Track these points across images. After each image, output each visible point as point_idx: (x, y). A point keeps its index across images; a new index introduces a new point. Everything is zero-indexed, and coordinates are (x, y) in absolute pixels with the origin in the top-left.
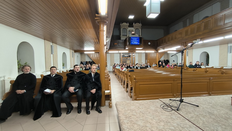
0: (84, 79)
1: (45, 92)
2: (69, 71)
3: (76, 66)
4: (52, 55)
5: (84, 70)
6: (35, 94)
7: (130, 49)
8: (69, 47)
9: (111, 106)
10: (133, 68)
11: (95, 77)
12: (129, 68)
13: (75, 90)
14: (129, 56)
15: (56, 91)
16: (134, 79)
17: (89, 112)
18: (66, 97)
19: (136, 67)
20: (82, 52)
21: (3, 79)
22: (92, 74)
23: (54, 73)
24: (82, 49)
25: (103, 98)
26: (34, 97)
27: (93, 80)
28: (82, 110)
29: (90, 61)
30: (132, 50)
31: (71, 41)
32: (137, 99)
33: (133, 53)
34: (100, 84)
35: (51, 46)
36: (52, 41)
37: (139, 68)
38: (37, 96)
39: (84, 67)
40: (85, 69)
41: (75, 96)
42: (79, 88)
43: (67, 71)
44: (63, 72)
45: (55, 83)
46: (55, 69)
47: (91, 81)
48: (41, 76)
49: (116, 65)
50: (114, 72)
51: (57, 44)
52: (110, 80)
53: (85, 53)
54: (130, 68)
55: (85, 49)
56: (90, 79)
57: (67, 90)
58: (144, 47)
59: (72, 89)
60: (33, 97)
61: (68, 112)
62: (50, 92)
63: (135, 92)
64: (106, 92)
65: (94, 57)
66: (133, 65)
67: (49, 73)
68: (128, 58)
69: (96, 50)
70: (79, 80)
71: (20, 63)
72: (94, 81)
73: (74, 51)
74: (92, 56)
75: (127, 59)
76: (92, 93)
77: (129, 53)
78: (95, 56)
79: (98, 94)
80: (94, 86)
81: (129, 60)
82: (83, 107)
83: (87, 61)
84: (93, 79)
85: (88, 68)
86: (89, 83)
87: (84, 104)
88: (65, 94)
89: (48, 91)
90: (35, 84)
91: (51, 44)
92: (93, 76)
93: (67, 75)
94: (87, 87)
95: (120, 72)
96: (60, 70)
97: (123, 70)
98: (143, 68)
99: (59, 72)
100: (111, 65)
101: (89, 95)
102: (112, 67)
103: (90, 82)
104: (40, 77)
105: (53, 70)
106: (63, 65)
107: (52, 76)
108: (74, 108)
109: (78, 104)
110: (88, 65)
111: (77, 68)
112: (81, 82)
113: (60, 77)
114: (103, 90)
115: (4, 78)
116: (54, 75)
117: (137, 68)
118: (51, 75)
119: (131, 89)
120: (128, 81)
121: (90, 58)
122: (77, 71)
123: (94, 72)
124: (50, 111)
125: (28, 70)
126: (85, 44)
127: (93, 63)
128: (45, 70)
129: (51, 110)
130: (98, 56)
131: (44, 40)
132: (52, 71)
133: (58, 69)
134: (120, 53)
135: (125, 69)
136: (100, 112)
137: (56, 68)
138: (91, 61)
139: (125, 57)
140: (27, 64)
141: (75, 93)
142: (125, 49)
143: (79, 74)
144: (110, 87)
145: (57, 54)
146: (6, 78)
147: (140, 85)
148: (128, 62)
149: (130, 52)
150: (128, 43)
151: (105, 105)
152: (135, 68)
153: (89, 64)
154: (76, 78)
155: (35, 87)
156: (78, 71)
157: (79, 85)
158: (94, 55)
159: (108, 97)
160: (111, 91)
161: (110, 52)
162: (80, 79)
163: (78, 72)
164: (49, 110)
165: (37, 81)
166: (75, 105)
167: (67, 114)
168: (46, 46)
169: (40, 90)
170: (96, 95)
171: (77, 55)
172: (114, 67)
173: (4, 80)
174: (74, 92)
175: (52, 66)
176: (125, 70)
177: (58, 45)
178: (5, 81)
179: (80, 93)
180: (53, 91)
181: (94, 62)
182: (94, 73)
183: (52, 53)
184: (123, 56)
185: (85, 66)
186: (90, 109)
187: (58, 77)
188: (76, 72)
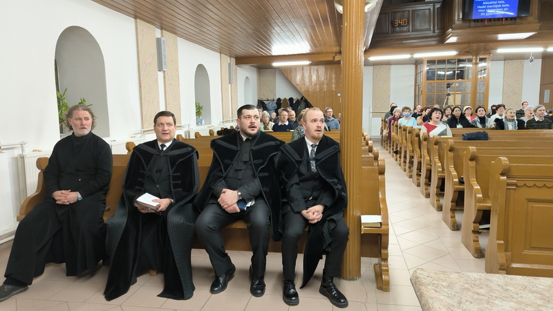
0: (276, 160)
1: (138, 202)
2: (218, 132)
3: (246, 112)
4: (160, 74)
5: (271, 130)
6: (109, 209)
7: (469, 43)
8: (217, 46)
9: (388, 283)
10: (479, 125)
11: (321, 155)
12: (459, 126)
13: (242, 201)
14: (461, 75)
15: (177, 201)
16: (502, 174)
17: (296, 295)
18: (211, 226)
19: (497, 120)
20: (261, 63)
21: (21, 153)
22: (309, 143)
23: (167, 137)
24: (264, 52)
25: (353, 246)
26: (105, 218)
27: (313, 167)
28: (270, 284)
29: (291, 99)
30: (479, 47)
31: (227, 19)
32: (515, 265)
33: (482, 60)
34: (340, 187)
35: (158, 41)
36: (161, 23)
37: (510, 126)
38: (115, 218)
39: (271, 120)
40: (276, 128)
41: (240, 225)
42: (257, 197)
43: (211, 132)
44: (197, 134)
45: (171, 172)
46: (170, 119)
47: (303, 169)
48: (128, 148)
49: (397, 114)
50: (387, 140)
51: (175, 33)
52: (382, 172)
53: (275, 64)
54: (467, 124)
55: (277, 48)
56: (299, 163)
57: (211, 201)
58: (541, 28)
59: (230, 198)
60: (102, 218)
61: (217, 286)
62: (155, 204)
63: (504, 234)
64: (366, 219)
65: (307, 80)
66: (481, 113)
67: (152, 137)
68: (456, 83)
69: (318, 53)
70: (257, 166)
71: (65, 101)
72: (316, 174)
73: (233, 60)
74: (298, 78)
75: (449, 85)
76: (306, 220)
77: (460, 61)
78: (310, 77)
79: (332, 226)
80: (315, 194)
81: (458, 89)
82: (272, 273)
83: (282, 98)
84: (313, 163)
85: (287, 123)
86: (296, 179)
87: (274, 262)
88: (208, 216)
89: (147, 200)
90: (108, 174)
91: (158, 33)
92: (310, 149)
93: (214, 144)
94: (285, 194)
95: (419, 141)
96: (186, 129)
97: (434, 133)
98: (532, 124)
99: (184, 136)
100: (375, 113)
101: (295, 228)
102: (381, 119)
103: (300, 174)
104: (125, 152)
105: (162, 124)
106: (198, 113)
107: (163, 146)
108: (236, 275)
109: (253, 259)
110: (285, 113)
111: (249, 117)
112: (266, 174)
113: (189, 153)
114: (353, 209)
115: (23, 151)
116: (168, 145)
117: (500, 124)
118: (160, 144)
119: (484, 217)
120: (461, 182)
121: (294, 87)
122: (250, 131)
123: (316, 134)
124: (154, 273)
125: (84, 122)
126: (277, 29)
127: (303, 104)
128: (138, 127)
129: (159, 272)
130: (322, 78)
131: (136, 17)
132: (160, 129)
133: (183, 124)
134: (417, 63)
135: (441, 127)
136: (339, 299)
137: (173, 115)
138: (296, 97)
139: (441, 78)
140: (87, 104)
141: (243, 216)
142: (441, 41)
143: (256, 144)
144: (384, 200)
145: (177, 70)
146: (28, 151)
147: (529, 200)
148: (454, 100)
149: (468, 53)
150: (458, 15)
151: (358, 274)
152: (491, 122)
153: (290, 109)
154: (246, 157)
155: (108, 184)
156: (255, 132)
157: (255, 185)
158: (307, 75)
159: (376, 242)
160: (386, 217)
161: (373, 58)
162: (260, 161)
163: (254, 137)
164: (154, 270)
165: (115, 164)
166: (241, 259)
167: (212, 291)
168: (140, 41)
169: (123, 195)
170: (325, 230)
171: (245, 73)
172: (391, 119)
173: (22, 158)
174: (238, 210)
175: (162, 109)
176: (444, 133)
177: (181, 36)
178: (26, 160)
179: (261, 216)
180: (165, 203)
181: (306, 101)
182: (314, 138)
183: (160, 69)
184: (431, 76)
185: (274, 114)
186: (298, 283)
187: (183, 153)
188: (246, 134)
